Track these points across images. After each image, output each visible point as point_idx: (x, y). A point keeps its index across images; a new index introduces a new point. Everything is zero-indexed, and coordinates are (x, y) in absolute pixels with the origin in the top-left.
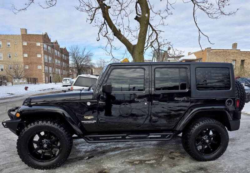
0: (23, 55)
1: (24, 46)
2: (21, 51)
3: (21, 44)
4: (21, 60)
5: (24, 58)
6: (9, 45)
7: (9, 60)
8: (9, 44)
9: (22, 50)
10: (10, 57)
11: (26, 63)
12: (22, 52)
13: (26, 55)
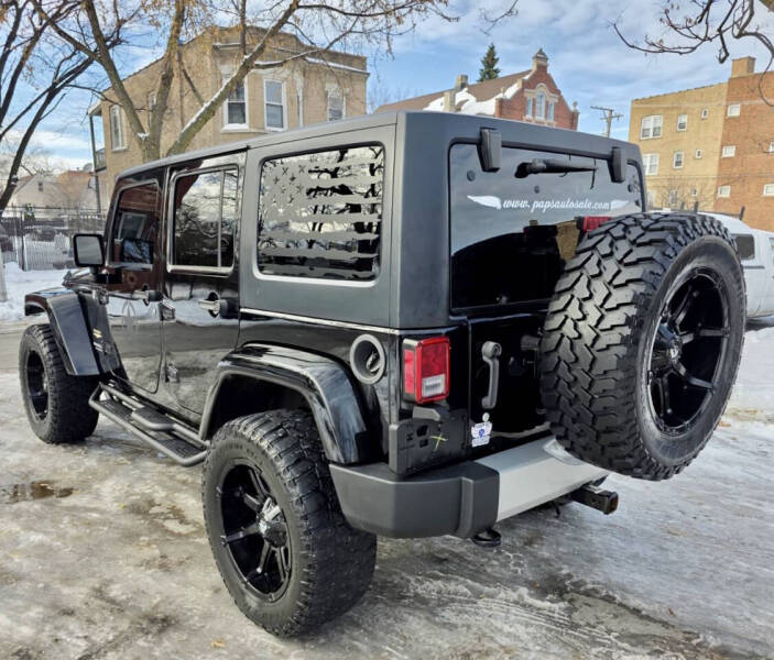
0: (721, 153)
1: (728, 121)
2: (717, 139)
3: (723, 113)
4: (712, 169)
5: (723, 161)
6: (682, 126)
7: (674, 173)
8: (684, 119)
9: (720, 137)
10: (678, 163)
11: (724, 179)
12: (719, 143)
13: (730, 152)
